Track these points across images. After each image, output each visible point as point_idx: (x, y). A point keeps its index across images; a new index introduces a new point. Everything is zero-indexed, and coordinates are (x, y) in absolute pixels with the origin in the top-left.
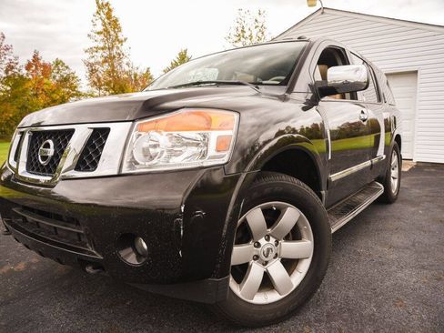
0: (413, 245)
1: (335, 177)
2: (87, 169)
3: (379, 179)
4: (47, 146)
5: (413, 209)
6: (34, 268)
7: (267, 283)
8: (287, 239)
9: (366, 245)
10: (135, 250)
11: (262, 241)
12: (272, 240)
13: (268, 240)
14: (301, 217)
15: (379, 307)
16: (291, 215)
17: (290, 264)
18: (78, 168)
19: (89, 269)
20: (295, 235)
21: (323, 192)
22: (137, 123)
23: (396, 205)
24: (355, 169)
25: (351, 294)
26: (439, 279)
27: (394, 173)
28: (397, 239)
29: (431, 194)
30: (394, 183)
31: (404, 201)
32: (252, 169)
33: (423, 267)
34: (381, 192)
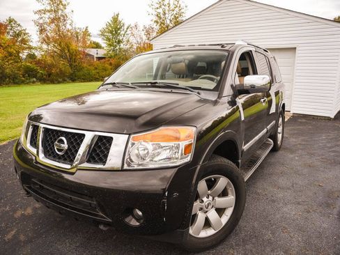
0: (293, 186)
1: (245, 147)
2: (96, 162)
3: (271, 137)
4: (62, 141)
5: (292, 156)
6: (40, 212)
7: (207, 223)
8: (219, 196)
9: (263, 187)
10: (134, 217)
11: (205, 199)
12: (211, 198)
13: (208, 198)
14: (228, 183)
15: (273, 234)
16: (223, 182)
17: (220, 211)
18: (89, 161)
19: (101, 227)
20: (224, 193)
21: (240, 161)
22: (132, 136)
23: (280, 152)
24: (257, 138)
25: (256, 224)
26: (308, 212)
27: (280, 130)
28: (282, 181)
29: (303, 143)
30: (280, 136)
31: (286, 149)
32: (203, 162)
33: (299, 204)
34: (272, 146)
